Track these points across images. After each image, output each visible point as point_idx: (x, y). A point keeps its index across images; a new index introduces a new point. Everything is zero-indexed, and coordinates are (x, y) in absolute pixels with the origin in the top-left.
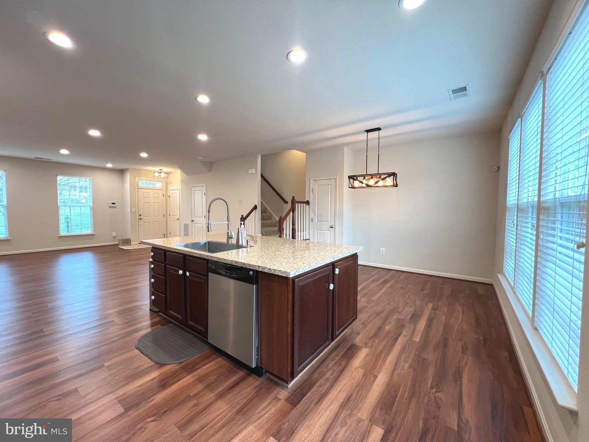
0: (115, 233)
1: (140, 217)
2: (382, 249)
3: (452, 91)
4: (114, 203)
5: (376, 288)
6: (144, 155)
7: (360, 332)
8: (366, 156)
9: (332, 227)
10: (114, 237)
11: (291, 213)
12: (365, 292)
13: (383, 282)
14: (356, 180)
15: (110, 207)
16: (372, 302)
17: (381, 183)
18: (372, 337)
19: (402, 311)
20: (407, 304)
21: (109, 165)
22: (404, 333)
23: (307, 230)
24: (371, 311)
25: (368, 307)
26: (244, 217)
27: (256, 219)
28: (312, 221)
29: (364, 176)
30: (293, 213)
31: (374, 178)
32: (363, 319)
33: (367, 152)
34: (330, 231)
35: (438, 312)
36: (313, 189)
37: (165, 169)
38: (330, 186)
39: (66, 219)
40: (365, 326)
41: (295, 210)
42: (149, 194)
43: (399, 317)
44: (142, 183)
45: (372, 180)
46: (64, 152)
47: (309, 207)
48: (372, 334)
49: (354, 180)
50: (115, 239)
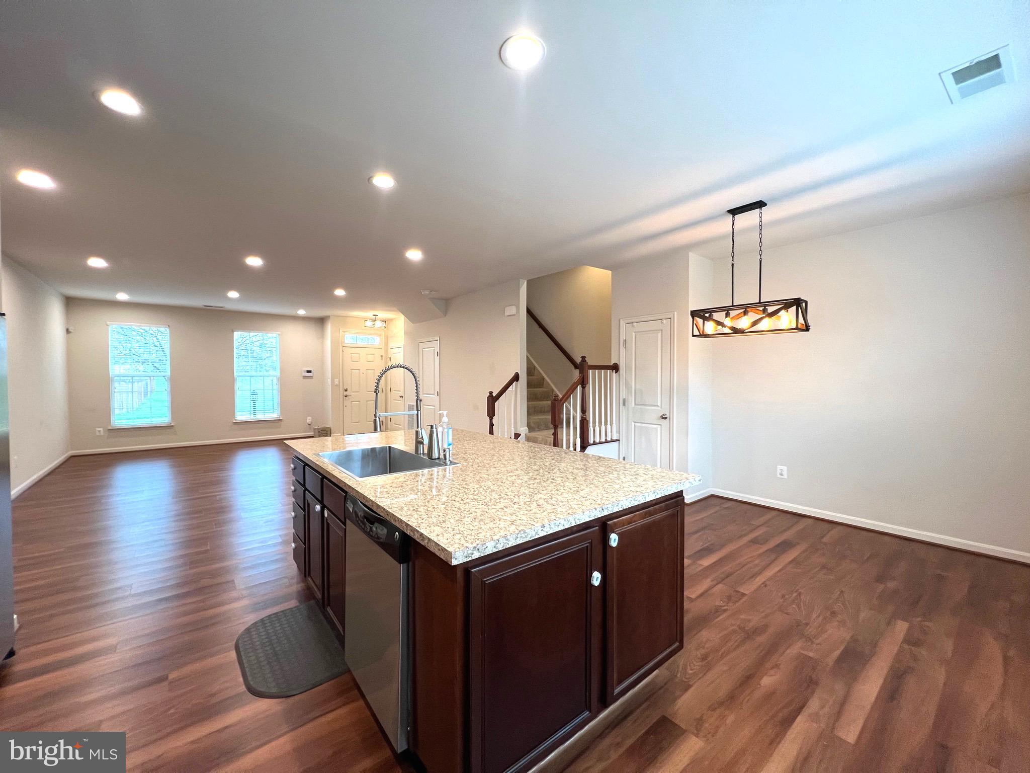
0: (310, 418)
1: (345, 393)
2: (779, 467)
3: (953, 74)
4: (309, 372)
5: (757, 562)
6: (340, 292)
7: (691, 683)
8: (731, 267)
9: (666, 418)
10: (309, 424)
11: (579, 388)
12: (725, 569)
13: (778, 546)
14: (710, 318)
15: (305, 377)
16: (740, 599)
17: (766, 324)
18: (721, 704)
19: (816, 637)
20: (834, 614)
21: (301, 312)
22: (814, 705)
23: (614, 422)
24: (733, 625)
25: (727, 610)
26: (494, 395)
27: (518, 399)
28: (624, 404)
29: (727, 310)
30: (583, 387)
31: (750, 314)
32: (706, 646)
33: (733, 257)
34: (660, 425)
35: (923, 652)
36: (625, 341)
37: (383, 314)
38: (659, 335)
39: (252, 396)
40: (708, 668)
41: (588, 382)
42: (359, 356)
43: (805, 653)
44: (349, 338)
45: (746, 317)
46: (233, 294)
47: (618, 378)
48: (722, 693)
49: (705, 319)
50: (310, 428)
